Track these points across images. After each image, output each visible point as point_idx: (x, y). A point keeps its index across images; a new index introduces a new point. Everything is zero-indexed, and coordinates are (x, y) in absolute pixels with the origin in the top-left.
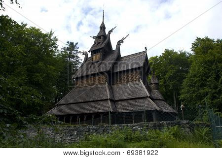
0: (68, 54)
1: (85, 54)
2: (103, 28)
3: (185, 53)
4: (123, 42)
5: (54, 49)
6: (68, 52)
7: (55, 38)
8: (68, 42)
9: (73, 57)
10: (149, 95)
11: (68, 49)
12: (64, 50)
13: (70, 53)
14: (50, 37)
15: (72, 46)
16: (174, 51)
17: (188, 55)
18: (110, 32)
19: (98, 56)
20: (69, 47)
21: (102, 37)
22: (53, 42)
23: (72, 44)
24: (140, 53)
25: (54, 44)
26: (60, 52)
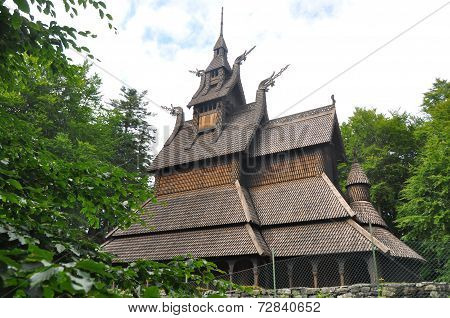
0: (123, 118)
1: (177, 112)
2: (221, 50)
3: (405, 117)
4: (272, 85)
5: (91, 102)
6: (124, 113)
7: (96, 76)
8: (123, 90)
9: (135, 123)
10: (352, 214)
11: (124, 105)
12: (113, 108)
13: (129, 115)
14: (82, 75)
15: (133, 99)
16: (377, 113)
17: (413, 122)
18: (240, 59)
19: (211, 119)
20: (126, 100)
21: (221, 72)
22: (89, 86)
23: (132, 93)
24: (318, 111)
25: (92, 91)
26: (105, 113)
